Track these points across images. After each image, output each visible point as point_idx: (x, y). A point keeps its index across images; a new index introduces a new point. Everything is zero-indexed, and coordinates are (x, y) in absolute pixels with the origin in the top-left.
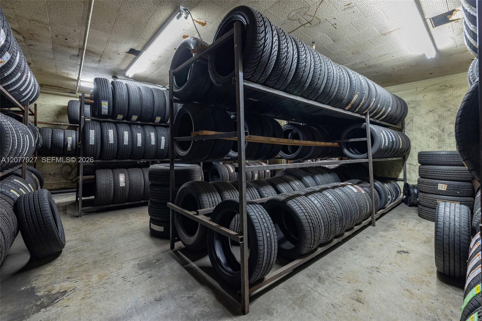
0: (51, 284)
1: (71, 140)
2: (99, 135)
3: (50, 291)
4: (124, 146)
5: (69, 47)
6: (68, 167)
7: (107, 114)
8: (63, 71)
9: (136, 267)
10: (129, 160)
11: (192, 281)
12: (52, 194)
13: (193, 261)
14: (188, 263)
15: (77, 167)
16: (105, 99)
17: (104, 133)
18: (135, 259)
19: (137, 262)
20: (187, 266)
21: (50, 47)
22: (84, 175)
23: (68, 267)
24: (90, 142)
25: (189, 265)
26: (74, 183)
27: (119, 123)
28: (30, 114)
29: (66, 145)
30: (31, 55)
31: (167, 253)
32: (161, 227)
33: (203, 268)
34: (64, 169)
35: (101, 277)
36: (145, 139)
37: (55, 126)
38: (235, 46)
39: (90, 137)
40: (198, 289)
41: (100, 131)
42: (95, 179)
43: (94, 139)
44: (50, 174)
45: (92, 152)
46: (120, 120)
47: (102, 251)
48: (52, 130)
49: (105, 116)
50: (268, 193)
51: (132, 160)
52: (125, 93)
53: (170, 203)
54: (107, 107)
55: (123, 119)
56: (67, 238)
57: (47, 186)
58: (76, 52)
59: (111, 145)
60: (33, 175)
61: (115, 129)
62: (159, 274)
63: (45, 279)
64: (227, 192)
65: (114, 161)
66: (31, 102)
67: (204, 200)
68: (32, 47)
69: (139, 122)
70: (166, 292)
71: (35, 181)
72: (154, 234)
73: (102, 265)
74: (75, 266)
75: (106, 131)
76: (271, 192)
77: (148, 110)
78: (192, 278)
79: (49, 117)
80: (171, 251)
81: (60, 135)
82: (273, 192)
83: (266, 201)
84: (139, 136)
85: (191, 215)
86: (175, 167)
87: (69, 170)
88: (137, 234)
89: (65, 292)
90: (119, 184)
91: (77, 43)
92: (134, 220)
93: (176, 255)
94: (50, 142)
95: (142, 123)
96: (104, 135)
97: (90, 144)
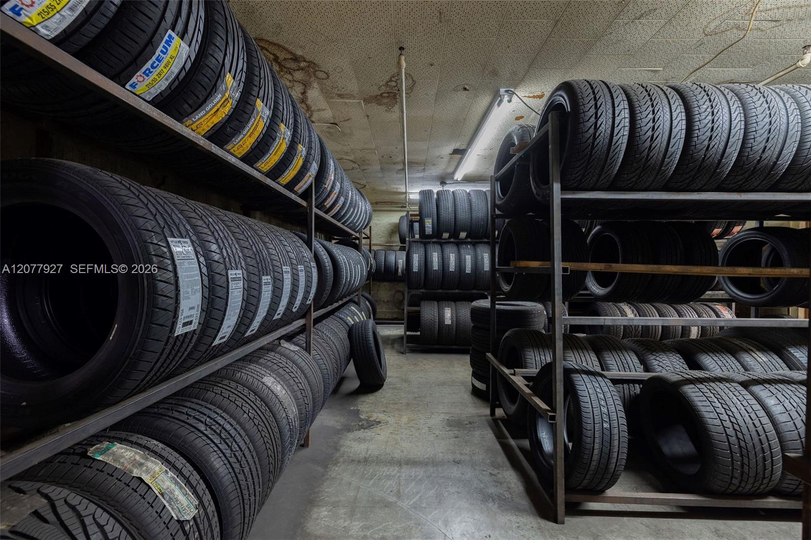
0: (371, 412)
1: (401, 263)
2: (423, 259)
3: (369, 417)
4: (450, 273)
5: (394, 164)
6: (400, 294)
7: (431, 233)
8: (392, 186)
9: (445, 422)
10: (457, 290)
11: (502, 458)
12: (377, 323)
13: (513, 438)
14: (507, 438)
16: (430, 216)
17: (428, 257)
18: (446, 413)
19: (447, 418)
20: (503, 440)
21: (378, 167)
22: (409, 305)
23: (385, 402)
24: (414, 268)
25: (506, 440)
27: (445, 243)
28: (364, 238)
29: (397, 269)
30: (365, 178)
31: (484, 418)
32: (482, 384)
33: (522, 449)
34: (396, 296)
35: (410, 420)
37: (389, 248)
38: (550, 147)
39: (414, 262)
40: (506, 471)
41: (424, 255)
42: (419, 312)
43: (417, 265)
44: (384, 302)
46: (446, 239)
47: (416, 395)
48: (385, 252)
49: (429, 237)
50: (664, 366)
51: (460, 291)
52: (450, 204)
53: (489, 355)
54: (431, 226)
55: (450, 238)
56: (389, 374)
58: (400, 167)
59: (435, 272)
60: (367, 302)
61: (440, 251)
62: (467, 438)
63: (367, 406)
64: (571, 352)
65: (440, 291)
66: (366, 227)
67: (528, 357)
68: (365, 171)
69: (469, 240)
70: (467, 458)
71: (368, 308)
72: (476, 392)
73: (413, 409)
74: (391, 402)
75: (430, 254)
76: (672, 364)
77: (480, 222)
78: (504, 456)
79: (383, 237)
80: (490, 418)
81: (392, 258)
82: (678, 366)
83: (647, 379)
84: (468, 259)
85: (507, 375)
86: (496, 306)
88: (457, 387)
89: (380, 422)
90: (444, 320)
91: (400, 158)
92: (458, 370)
93: (495, 424)
94: (383, 265)
95: (474, 241)
96: (429, 259)
97: (414, 270)
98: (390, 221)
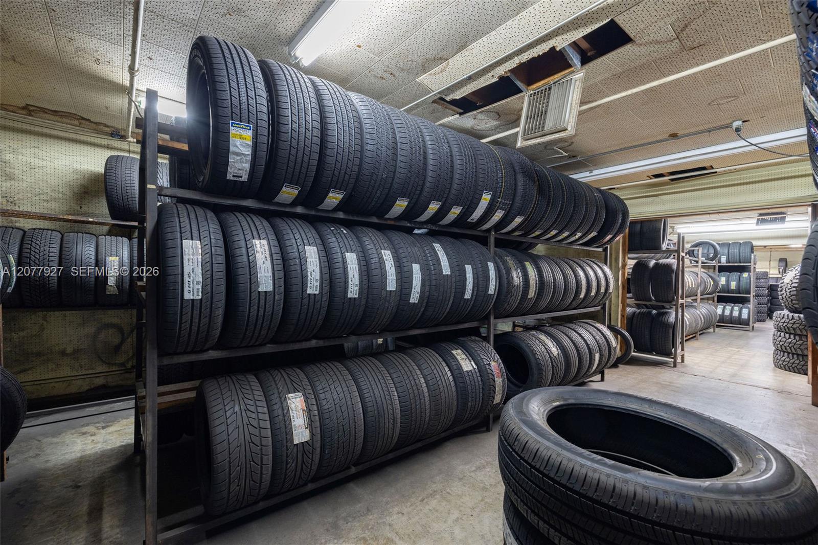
1: (117, 263)
2: (220, 259)
4: (305, 301)
6: (111, 331)
7: (245, 178)
10: (315, 342)
15: (135, 332)
16: (244, 117)
17: (238, 252)
24: (186, 289)
26: (128, 371)
27: (285, 216)
29: (102, 281)
34: (102, 336)
36: (370, 273)
39: (187, 270)
41: (221, 243)
43: (200, 278)
44: (63, 353)
45: (195, 328)
46: (288, 205)
48: (63, 236)
49: (238, 189)
54: (248, 151)
55: (297, 202)
57: (56, 385)
59: (262, 297)
61: (272, 236)
65: (270, 349)
69: (341, 215)
75: (243, 243)
77: (381, 172)
79: (54, 199)
84: (352, 262)
87: (117, 341)
90: (289, 433)
95: (351, 218)
96: (239, 259)
97: (188, 296)
98: (76, 166)
